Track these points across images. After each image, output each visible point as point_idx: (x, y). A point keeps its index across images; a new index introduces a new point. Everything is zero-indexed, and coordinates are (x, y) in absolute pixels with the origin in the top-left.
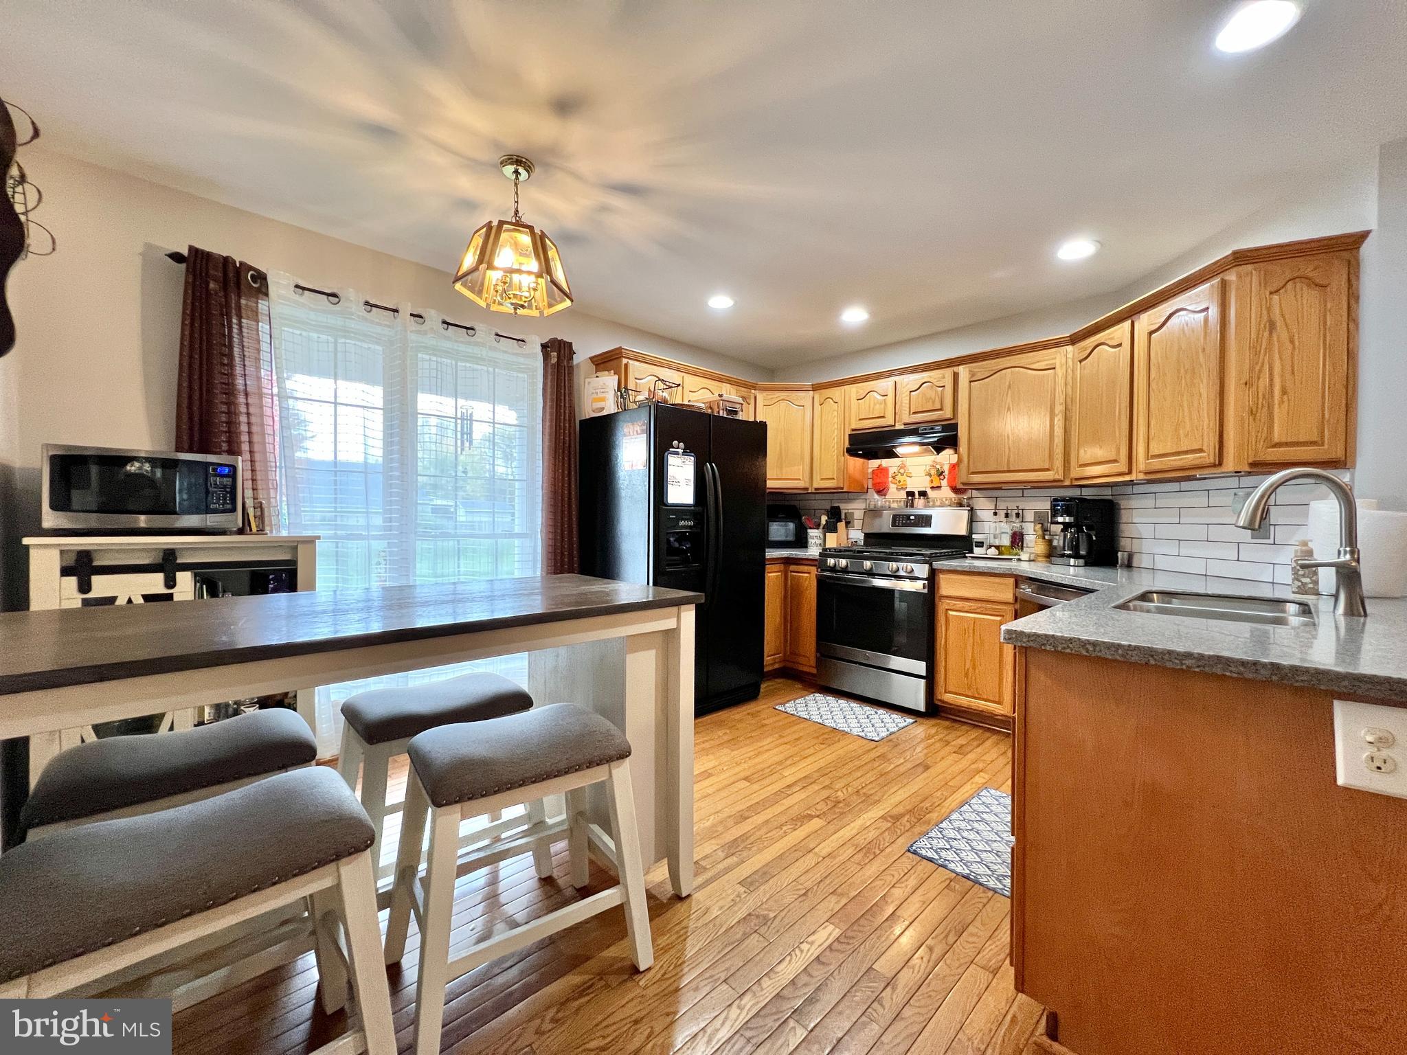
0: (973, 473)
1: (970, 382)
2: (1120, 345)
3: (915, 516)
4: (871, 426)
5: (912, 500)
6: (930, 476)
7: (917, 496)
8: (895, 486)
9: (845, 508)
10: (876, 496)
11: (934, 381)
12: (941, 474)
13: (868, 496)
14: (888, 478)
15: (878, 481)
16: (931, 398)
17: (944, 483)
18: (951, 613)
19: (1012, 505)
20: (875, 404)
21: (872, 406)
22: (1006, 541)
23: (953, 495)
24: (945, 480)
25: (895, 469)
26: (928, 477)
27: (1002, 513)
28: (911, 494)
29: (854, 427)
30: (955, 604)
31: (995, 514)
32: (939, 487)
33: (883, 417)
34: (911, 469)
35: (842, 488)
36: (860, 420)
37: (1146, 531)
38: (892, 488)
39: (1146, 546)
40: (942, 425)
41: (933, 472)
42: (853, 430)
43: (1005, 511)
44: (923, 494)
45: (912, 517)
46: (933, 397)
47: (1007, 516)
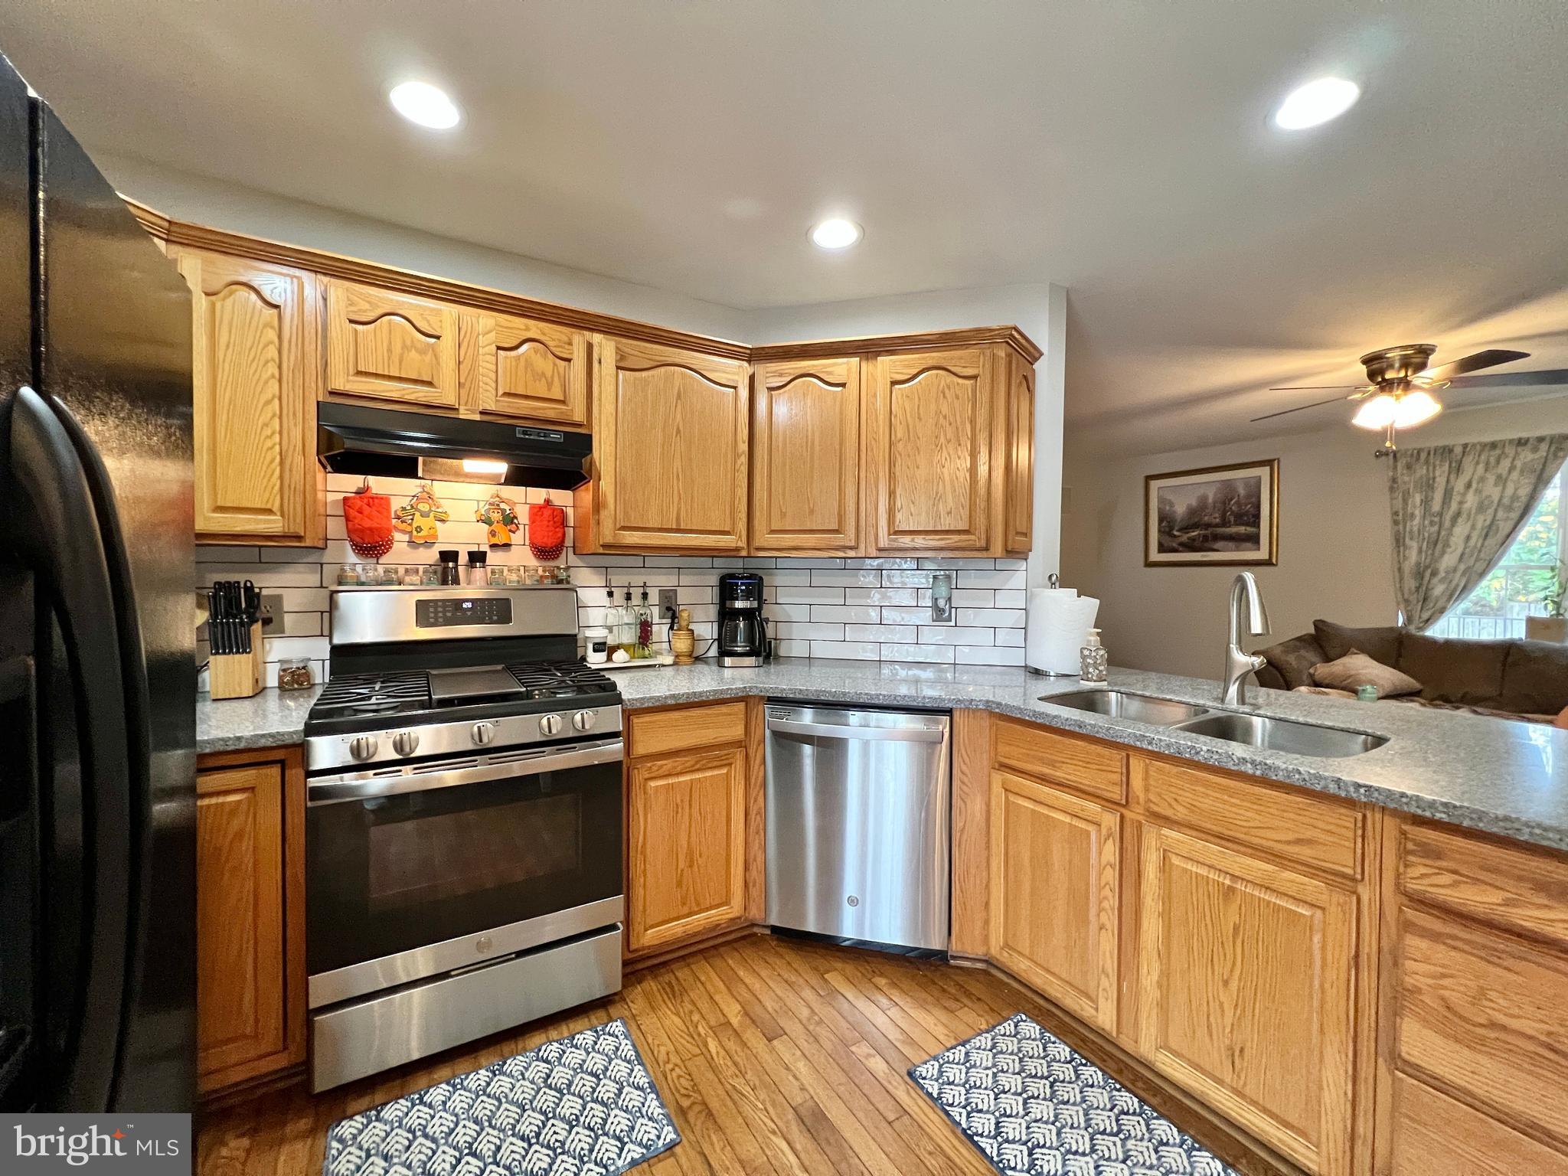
0: (624, 528)
1: (618, 368)
2: (843, 385)
3: (472, 601)
4: (395, 395)
5: (456, 568)
6: (488, 521)
7: (463, 559)
8: (406, 538)
9: (267, 583)
10: (352, 557)
11: (550, 343)
12: (509, 520)
13: (328, 556)
14: (388, 518)
15: (367, 523)
16: (543, 374)
17: (517, 538)
18: (653, 784)
19: (637, 579)
20: (404, 346)
21: (397, 349)
22: (629, 636)
23: (533, 562)
24: (520, 533)
25: (405, 502)
26: (486, 527)
27: (619, 594)
28: (448, 556)
29: (339, 383)
30: (661, 766)
31: (610, 594)
32: (507, 546)
33: (430, 384)
34: (446, 506)
35: (299, 538)
36: (359, 373)
37: (798, 613)
38: (400, 539)
39: (797, 631)
40: (565, 432)
41: (496, 516)
42: (331, 393)
43: (625, 590)
44: (477, 558)
45: (465, 605)
46: (549, 374)
47: (628, 597)
